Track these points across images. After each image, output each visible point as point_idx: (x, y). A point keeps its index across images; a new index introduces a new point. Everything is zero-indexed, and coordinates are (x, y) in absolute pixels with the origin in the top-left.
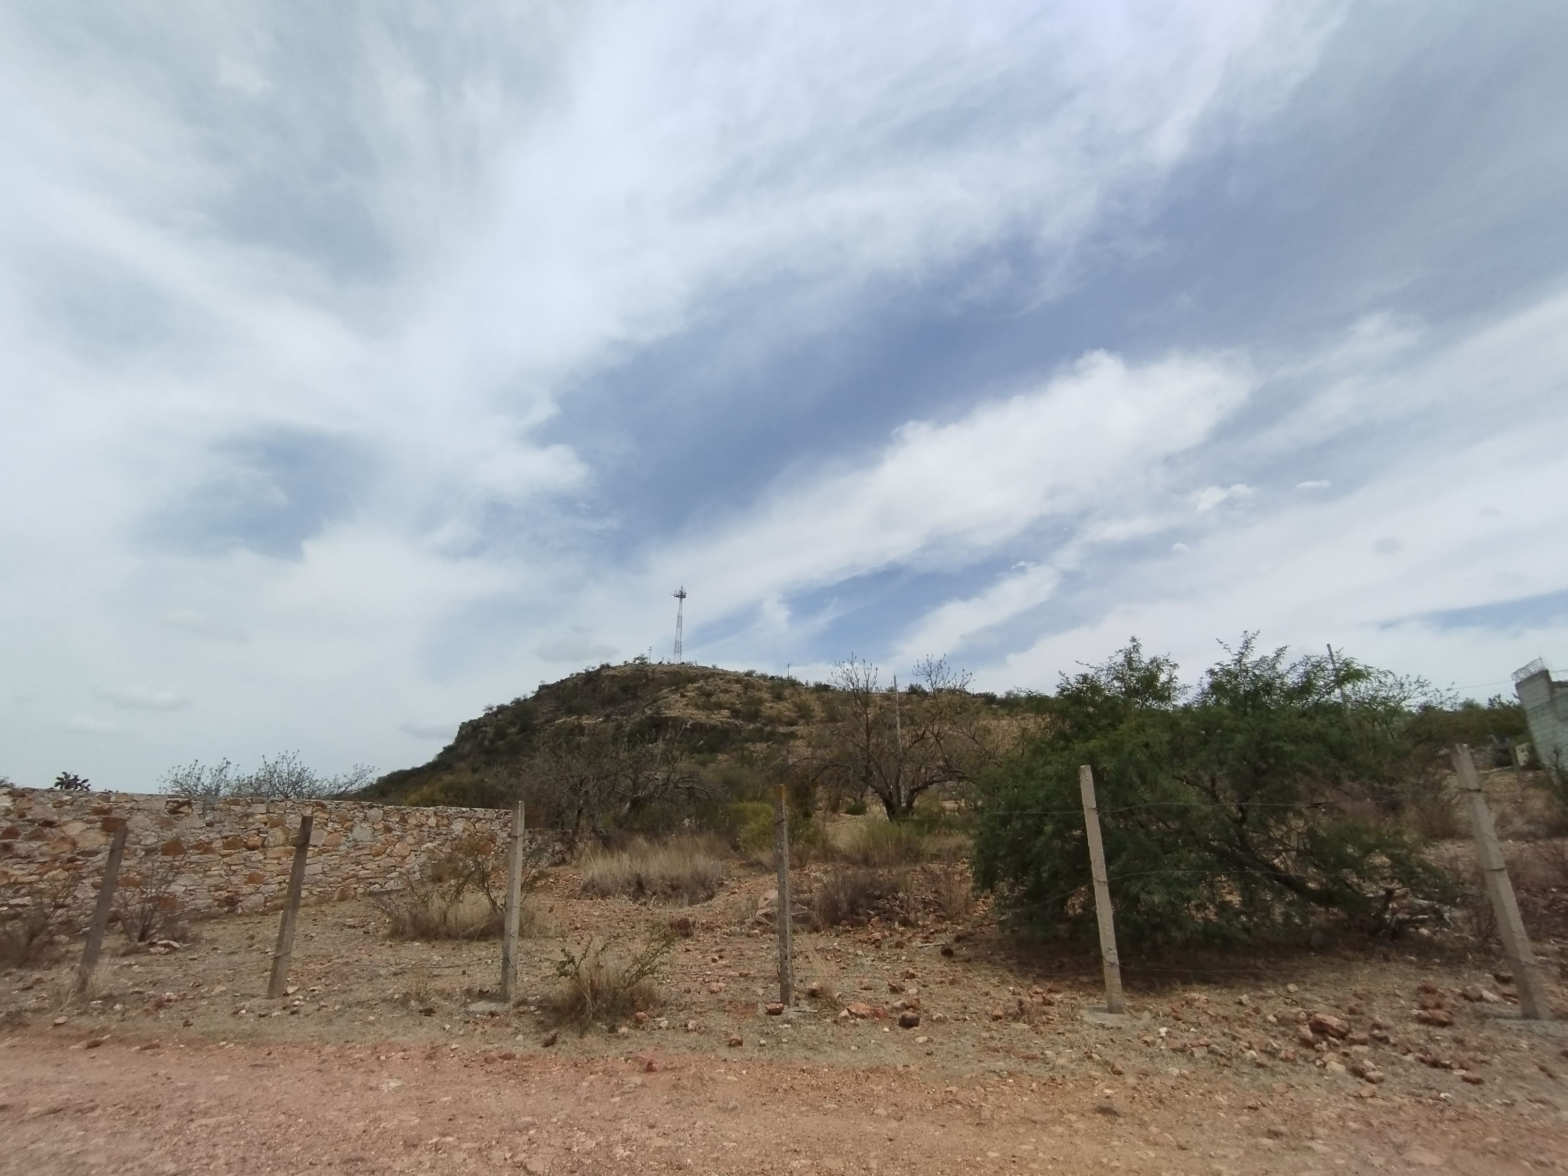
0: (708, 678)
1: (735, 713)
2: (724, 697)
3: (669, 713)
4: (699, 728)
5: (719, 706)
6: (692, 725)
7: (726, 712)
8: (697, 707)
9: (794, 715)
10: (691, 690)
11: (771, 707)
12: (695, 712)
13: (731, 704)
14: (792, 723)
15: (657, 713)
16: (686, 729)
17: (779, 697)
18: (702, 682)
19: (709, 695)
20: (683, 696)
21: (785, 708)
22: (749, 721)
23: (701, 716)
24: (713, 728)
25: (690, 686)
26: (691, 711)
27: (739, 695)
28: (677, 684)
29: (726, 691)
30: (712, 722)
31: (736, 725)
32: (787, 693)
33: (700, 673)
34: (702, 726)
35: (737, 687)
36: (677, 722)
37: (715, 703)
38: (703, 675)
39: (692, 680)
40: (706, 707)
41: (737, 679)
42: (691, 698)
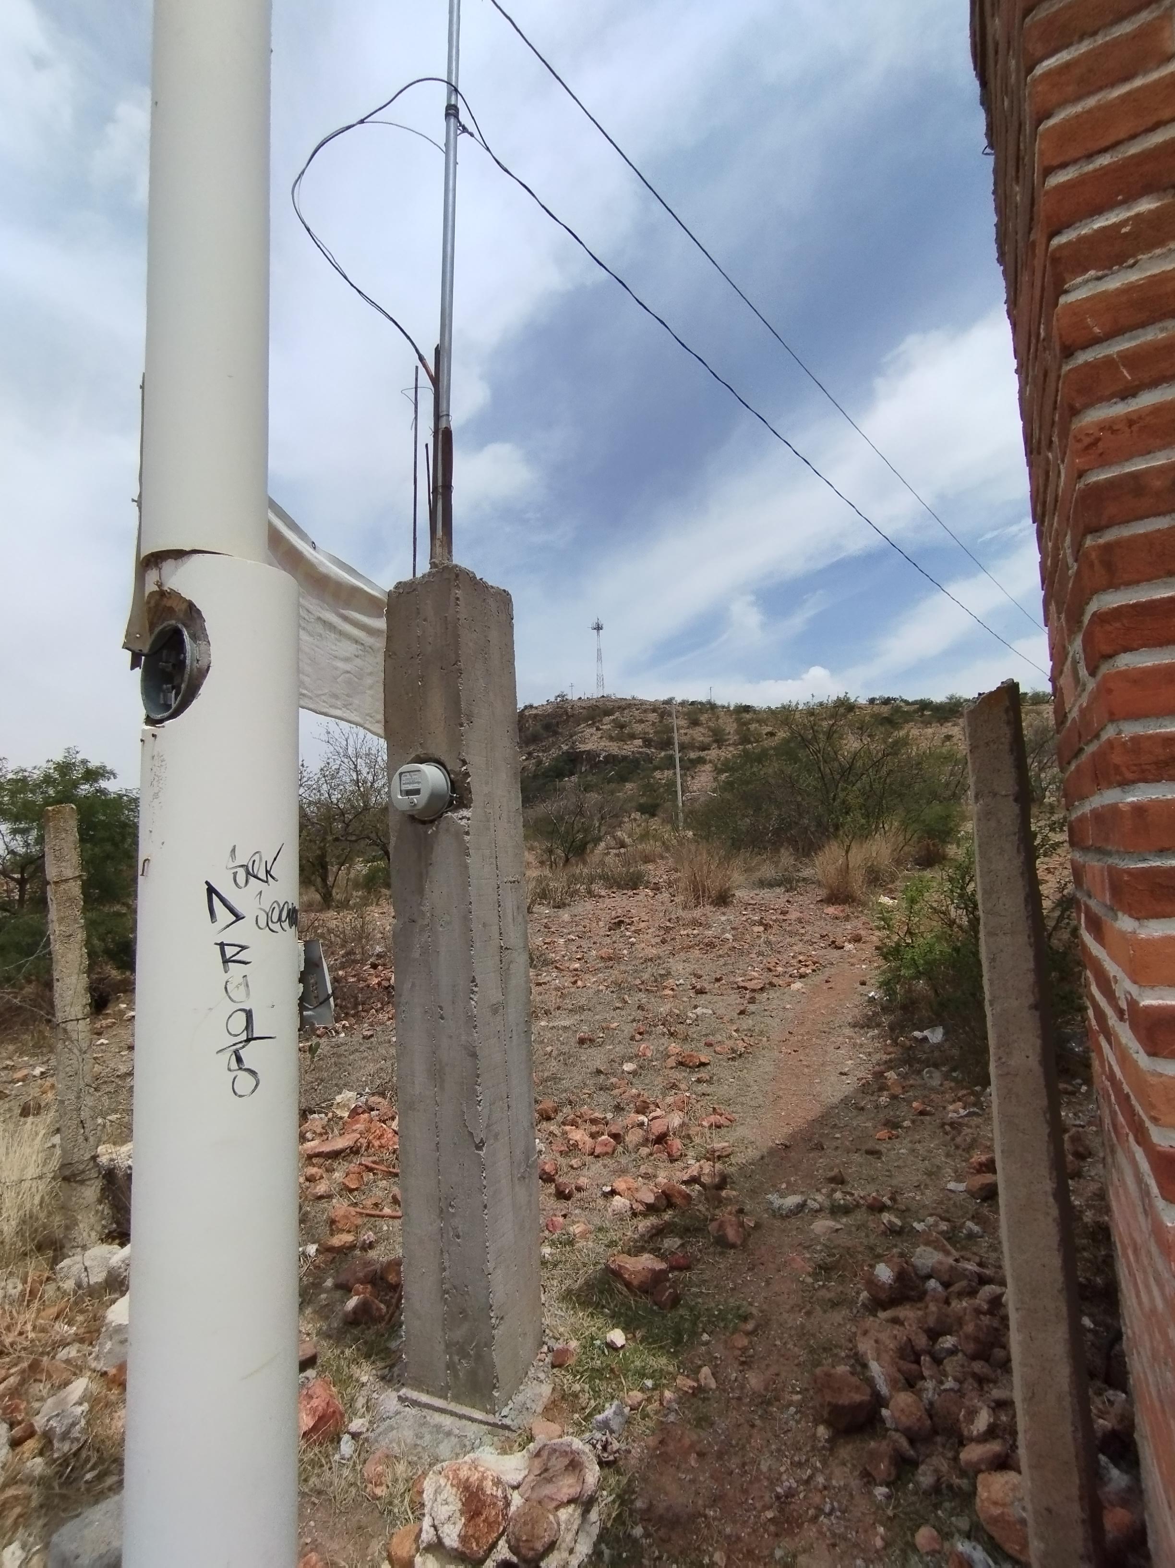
0: (624, 709)
1: (648, 743)
2: (638, 728)
3: (583, 747)
4: (611, 759)
5: (633, 737)
6: (605, 757)
7: (639, 742)
8: (611, 739)
9: (707, 740)
10: (607, 723)
11: (686, 734)
12: (608, 744)
13: (645, 733)
14: (704, 747)
15: (572, 748)
16: (600, 761)
17: (695, 723)
18: (617, 714)
19: (622, 726)
20: (598, 729)
21: (699, 734)
22: (662, 749)
23: (614, 748)
24: (625, 758)
25: (607, 719)
26: (604, 743)
27: (654, 724)
28: (592, 718)
29: (641, 721)
30: (624, 753)
31: (648, 754)
32: (703, 718)
33: (617, 705)
34: (614, 757)
35: (653, 717)
36: (591, 756)
37: (628, 734)
38: (619, 707)
39: (608, 713)
40: (621, 738)
41: (654, 708)
42: (605, 731)
